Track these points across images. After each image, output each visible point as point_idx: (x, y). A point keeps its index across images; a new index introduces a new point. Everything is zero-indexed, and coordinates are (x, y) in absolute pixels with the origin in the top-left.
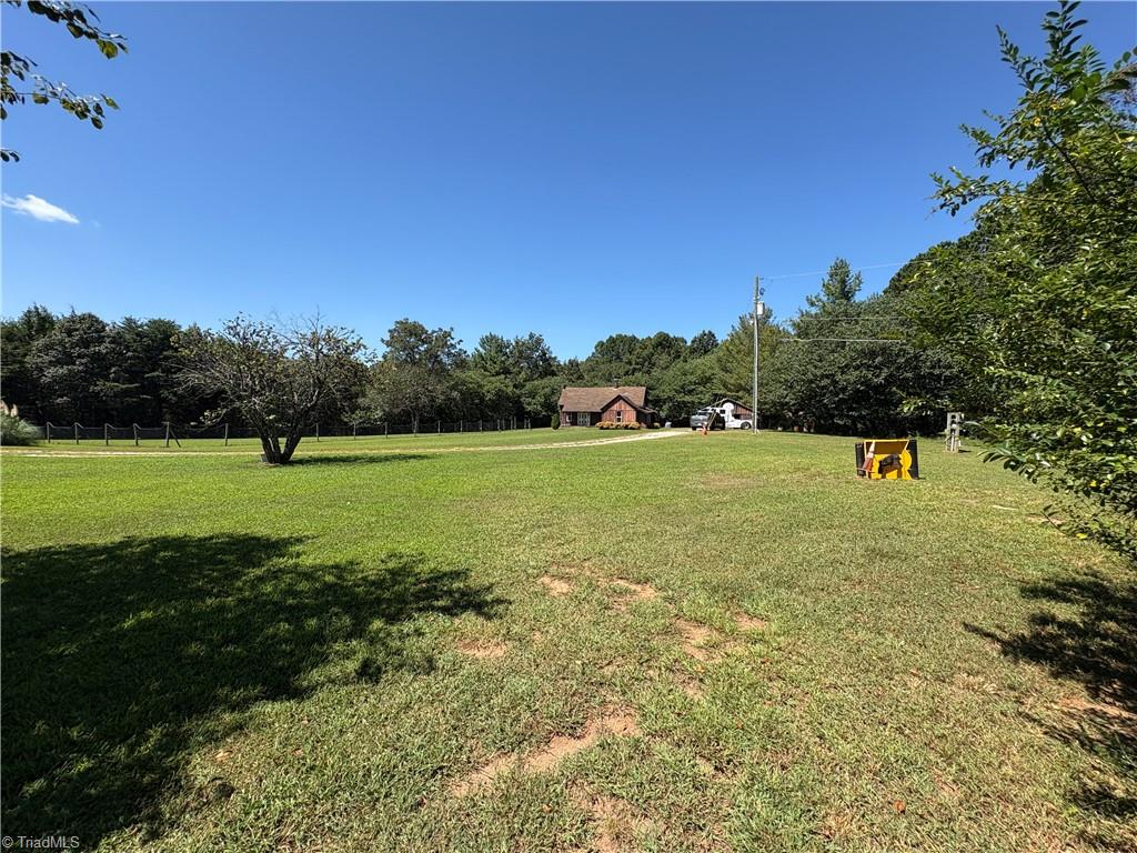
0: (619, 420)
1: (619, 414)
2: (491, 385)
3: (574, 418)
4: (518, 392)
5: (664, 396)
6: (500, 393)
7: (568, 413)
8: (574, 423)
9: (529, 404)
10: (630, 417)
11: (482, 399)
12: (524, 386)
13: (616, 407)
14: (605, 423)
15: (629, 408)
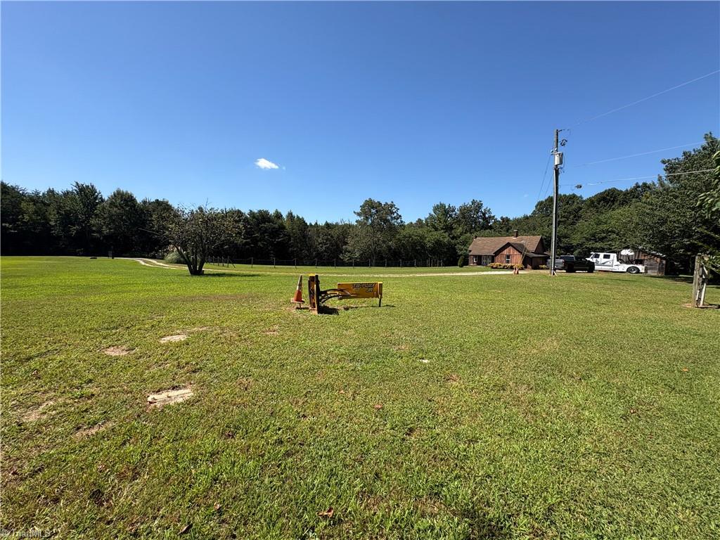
0: (508, 262)
1: (508, 257)
2: (431, 237)
3: (480, 260)
4: (453, 241)
5: (574, 243)
6: (438, 243)
7: (475, 256)
8: (479, 263)
9: (462, 250)
10: (517, 259)
11: (423, 247)
12: (459, 237)
13: (506, 252)
14: (496, 264)
15: (516, 253)
